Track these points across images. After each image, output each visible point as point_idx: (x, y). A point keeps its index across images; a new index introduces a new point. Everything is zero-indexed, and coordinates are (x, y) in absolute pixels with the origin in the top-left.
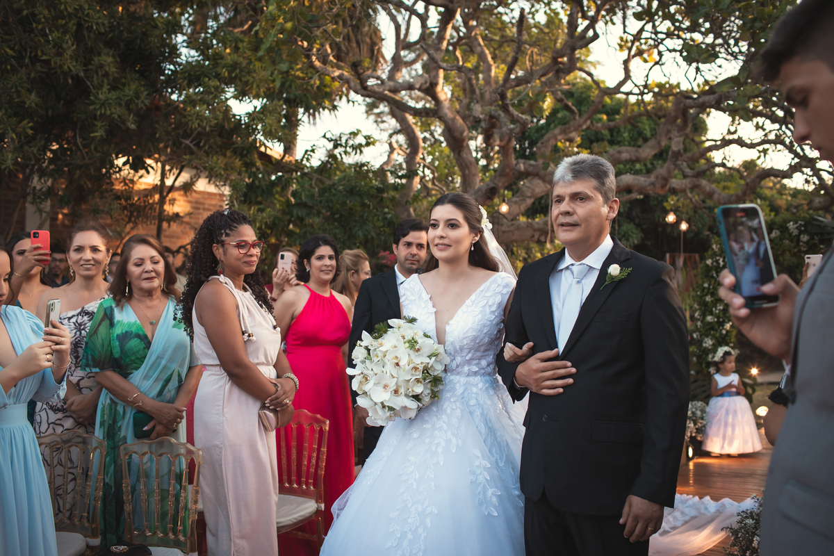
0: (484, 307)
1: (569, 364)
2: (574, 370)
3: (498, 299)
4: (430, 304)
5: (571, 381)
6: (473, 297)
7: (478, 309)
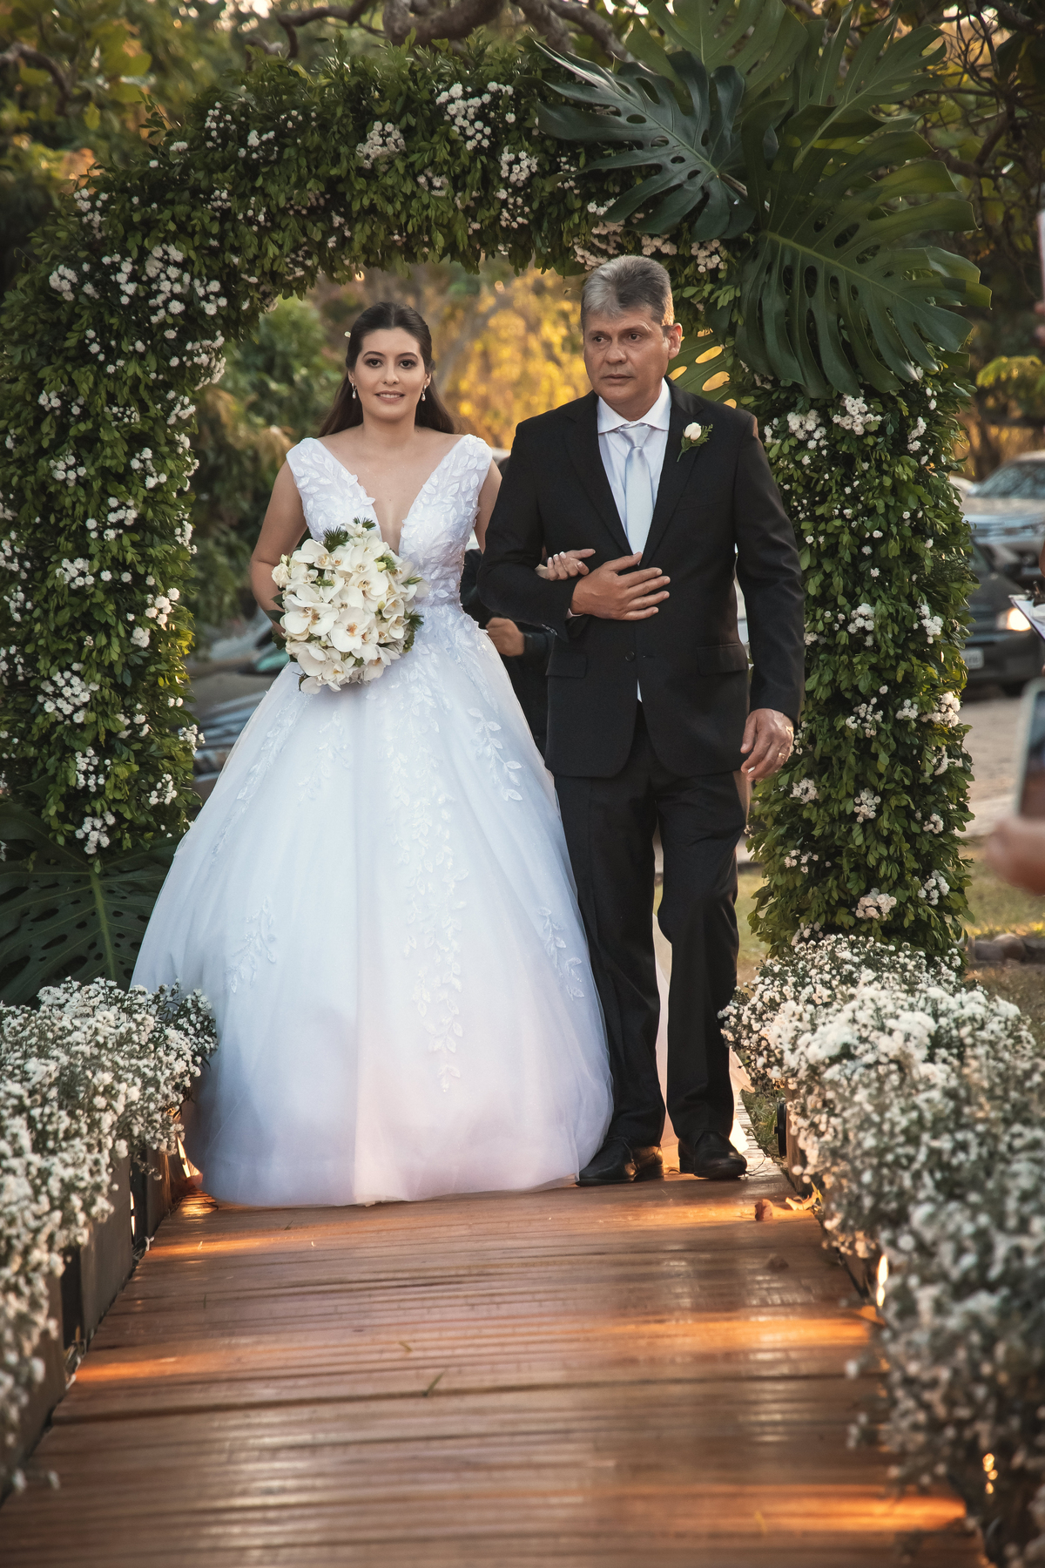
0: (455, 496)
1: (659, 571)
2: (667, 579)
3: (475, 481)
4: (362, 492)
5: (666, 594)
6: (434, 479)
7: (449, 499)
